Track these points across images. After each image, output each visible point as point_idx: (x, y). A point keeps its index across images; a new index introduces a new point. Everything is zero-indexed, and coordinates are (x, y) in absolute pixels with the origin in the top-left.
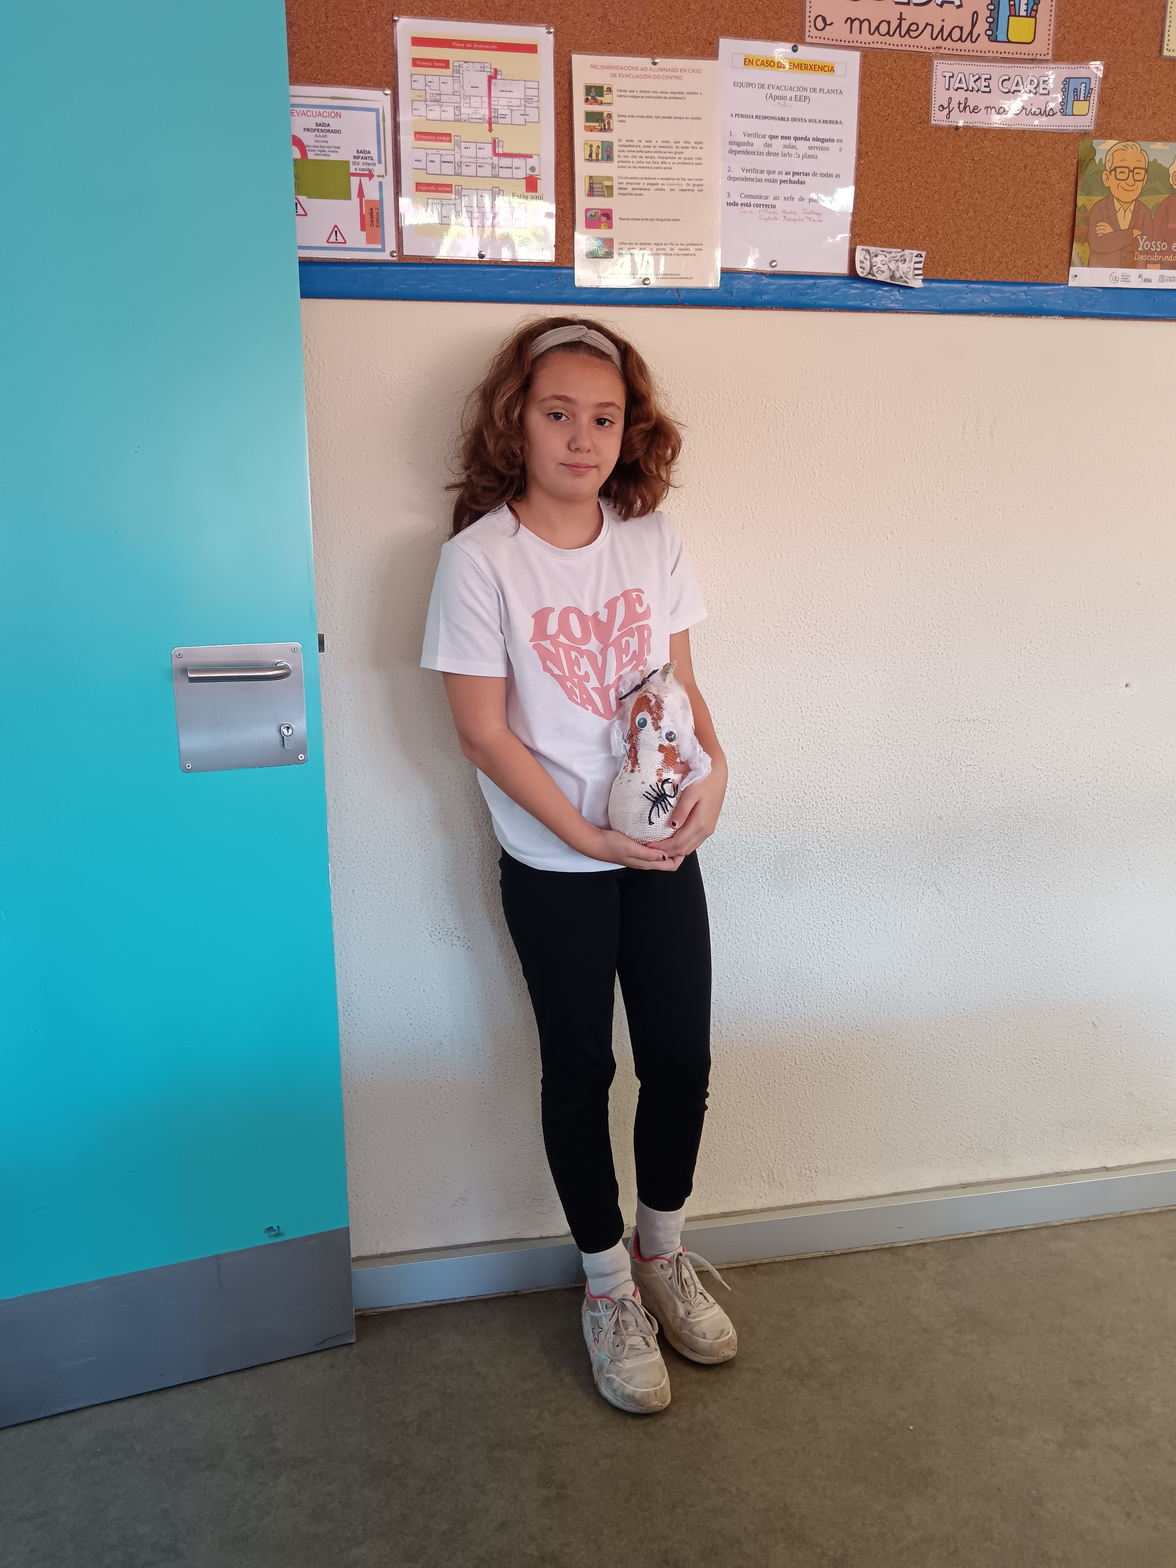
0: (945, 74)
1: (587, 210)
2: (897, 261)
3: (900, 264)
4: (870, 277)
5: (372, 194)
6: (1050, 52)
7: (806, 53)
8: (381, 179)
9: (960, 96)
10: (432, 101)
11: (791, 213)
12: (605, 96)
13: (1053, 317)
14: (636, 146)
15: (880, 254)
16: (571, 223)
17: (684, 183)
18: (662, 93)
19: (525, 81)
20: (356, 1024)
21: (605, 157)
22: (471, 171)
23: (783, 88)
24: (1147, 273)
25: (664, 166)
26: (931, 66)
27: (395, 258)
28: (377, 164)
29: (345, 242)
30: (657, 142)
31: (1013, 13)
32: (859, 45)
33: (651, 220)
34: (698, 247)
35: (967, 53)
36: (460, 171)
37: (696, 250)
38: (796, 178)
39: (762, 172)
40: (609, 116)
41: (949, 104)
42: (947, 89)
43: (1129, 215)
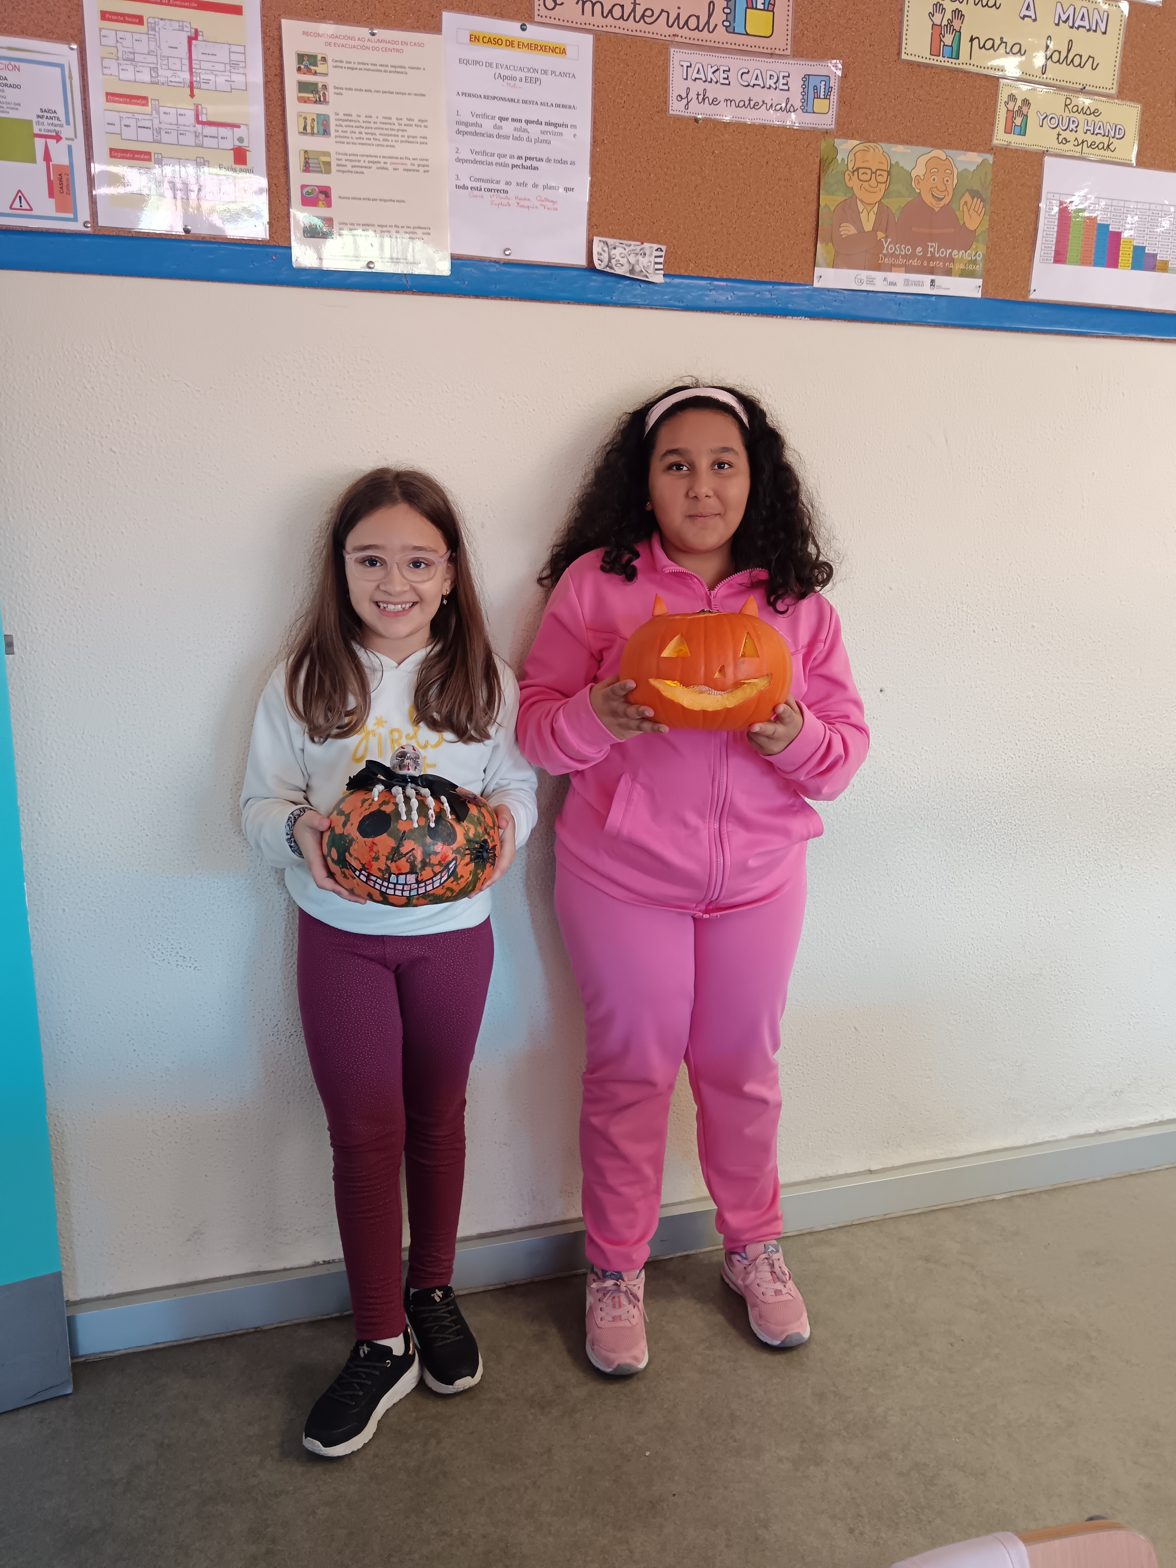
0: (682, 63)
1: (303, 187)
2: (637, 254)
3: (640, 258)
4: (608, 270)
5: (59, 157)
6: (789, 47)
7: (535, 33)
8: (70, 142)
9: (699, 87)
10: (124, 60)
11: (525, 199)
12: (319, 65)
13: (799, 318)
14: (355, 121)
15: (618, 247)
16: (286, 200)
17: (409, 162)
18: (381, 65)
19: (230, 45)
20: (72, 1052)
21: (322, 131)
22: (171, 138)
23: (512, 68)
24: (892, 276)
25: (385, 143)
26: (667, 54)
27: (89, 229)
28: (65, 125)
29: (31, 210)
30: (377, 117)
31: (750, 6)
32: (591, 27)
33: (373, 200)
34: (426, 231)
35: (704, 43)
36: (159, 138)
37: (423, 234)
38: (528, 163)
39: (492, 155)
40: (325, 87)
41: (687, 94)
42: (685, 79)
43: (873, 217)
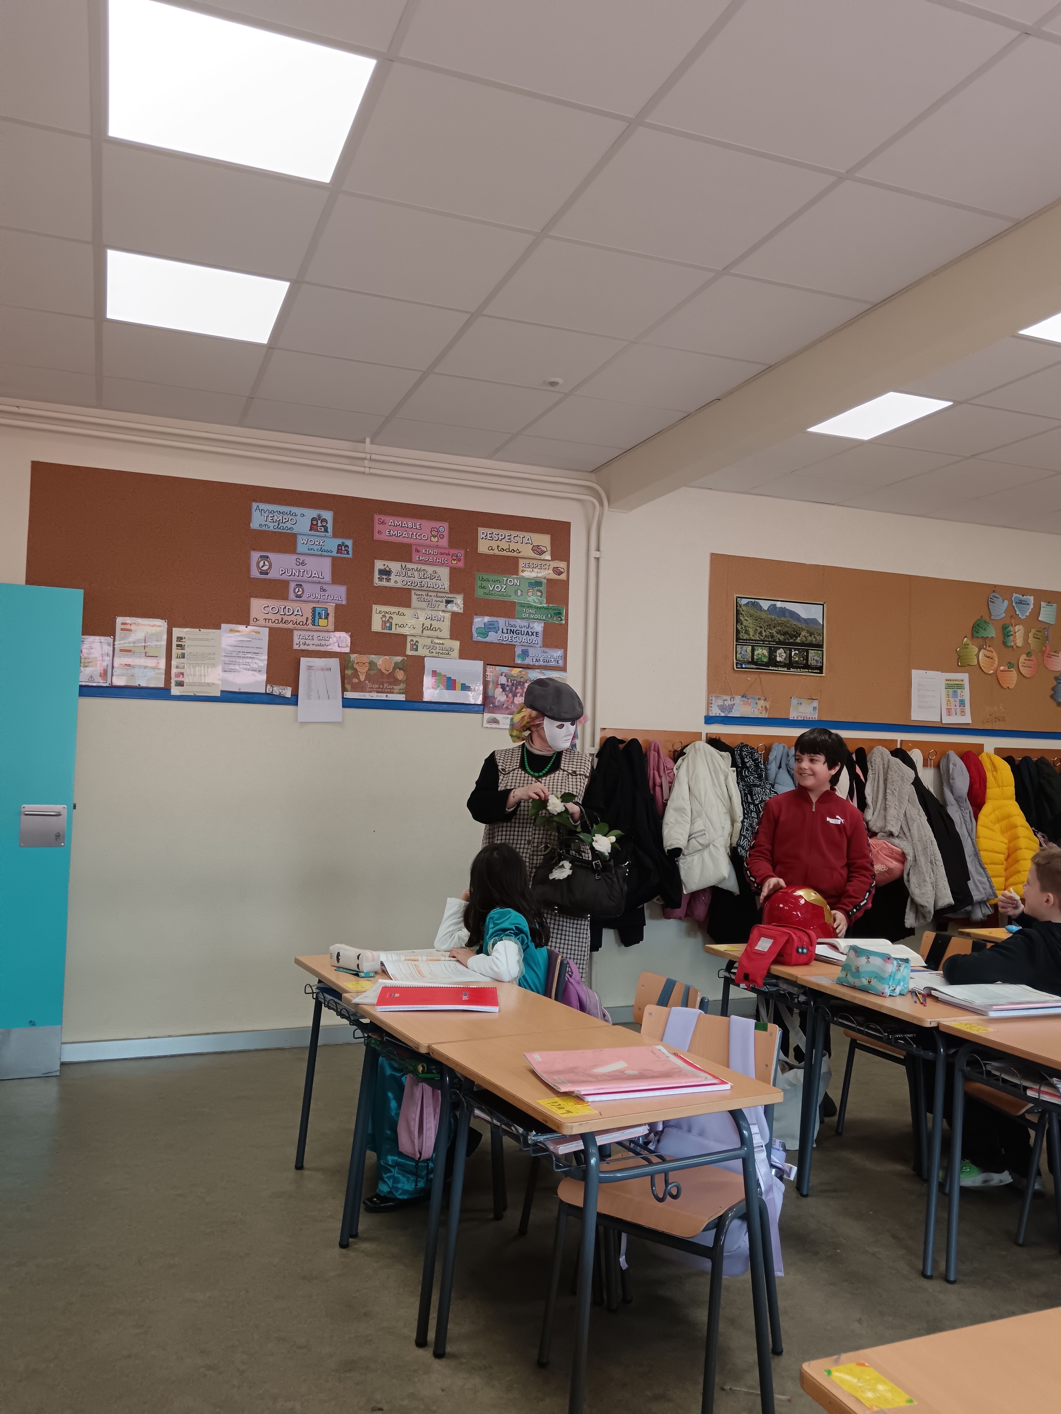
0: (298, 634)
1: (176, 672)
2: (282, 689)
4: (273, 694)
5: (104, 666)
6: (333, 629)
7: (250, 628)
8: (107, 662)
9: (303, 641)
11: (246, 674)
12: (183, 640)
14: (193, 654)
15: (276, 687)
16: (170, 676)
17: (209, 665)
18: (202, 639)
19: (157, 635)
21: (182, 657)
22: (137, 660)
25: (202, 660)
26: (293, 633)
27: (110, 686)
28: (106, 657)
29: (94, 680)
30: (200, 653)
31: (320, 621)
32: (268, 626)
35: (305, 629)
36: (134, 660)
37: (213, 684)
38: (247, 664)
39: (236, 662)
40: (184, 645)
41: (299, 643)
42: (298, 639)
43: (364, 677)
